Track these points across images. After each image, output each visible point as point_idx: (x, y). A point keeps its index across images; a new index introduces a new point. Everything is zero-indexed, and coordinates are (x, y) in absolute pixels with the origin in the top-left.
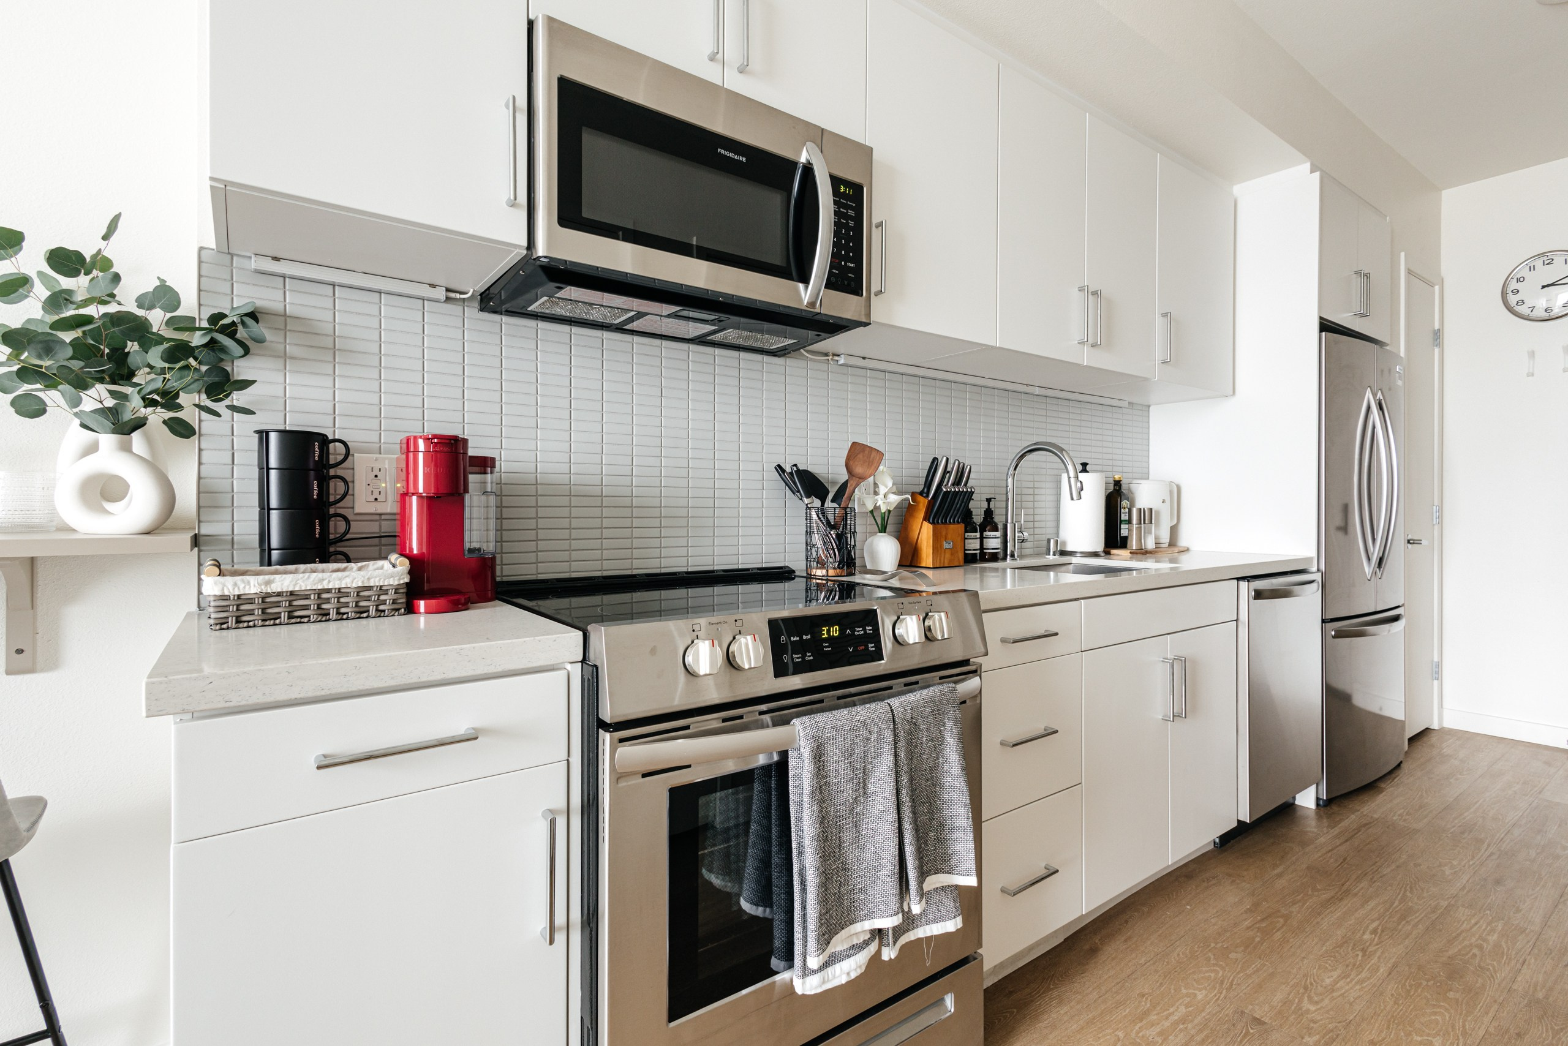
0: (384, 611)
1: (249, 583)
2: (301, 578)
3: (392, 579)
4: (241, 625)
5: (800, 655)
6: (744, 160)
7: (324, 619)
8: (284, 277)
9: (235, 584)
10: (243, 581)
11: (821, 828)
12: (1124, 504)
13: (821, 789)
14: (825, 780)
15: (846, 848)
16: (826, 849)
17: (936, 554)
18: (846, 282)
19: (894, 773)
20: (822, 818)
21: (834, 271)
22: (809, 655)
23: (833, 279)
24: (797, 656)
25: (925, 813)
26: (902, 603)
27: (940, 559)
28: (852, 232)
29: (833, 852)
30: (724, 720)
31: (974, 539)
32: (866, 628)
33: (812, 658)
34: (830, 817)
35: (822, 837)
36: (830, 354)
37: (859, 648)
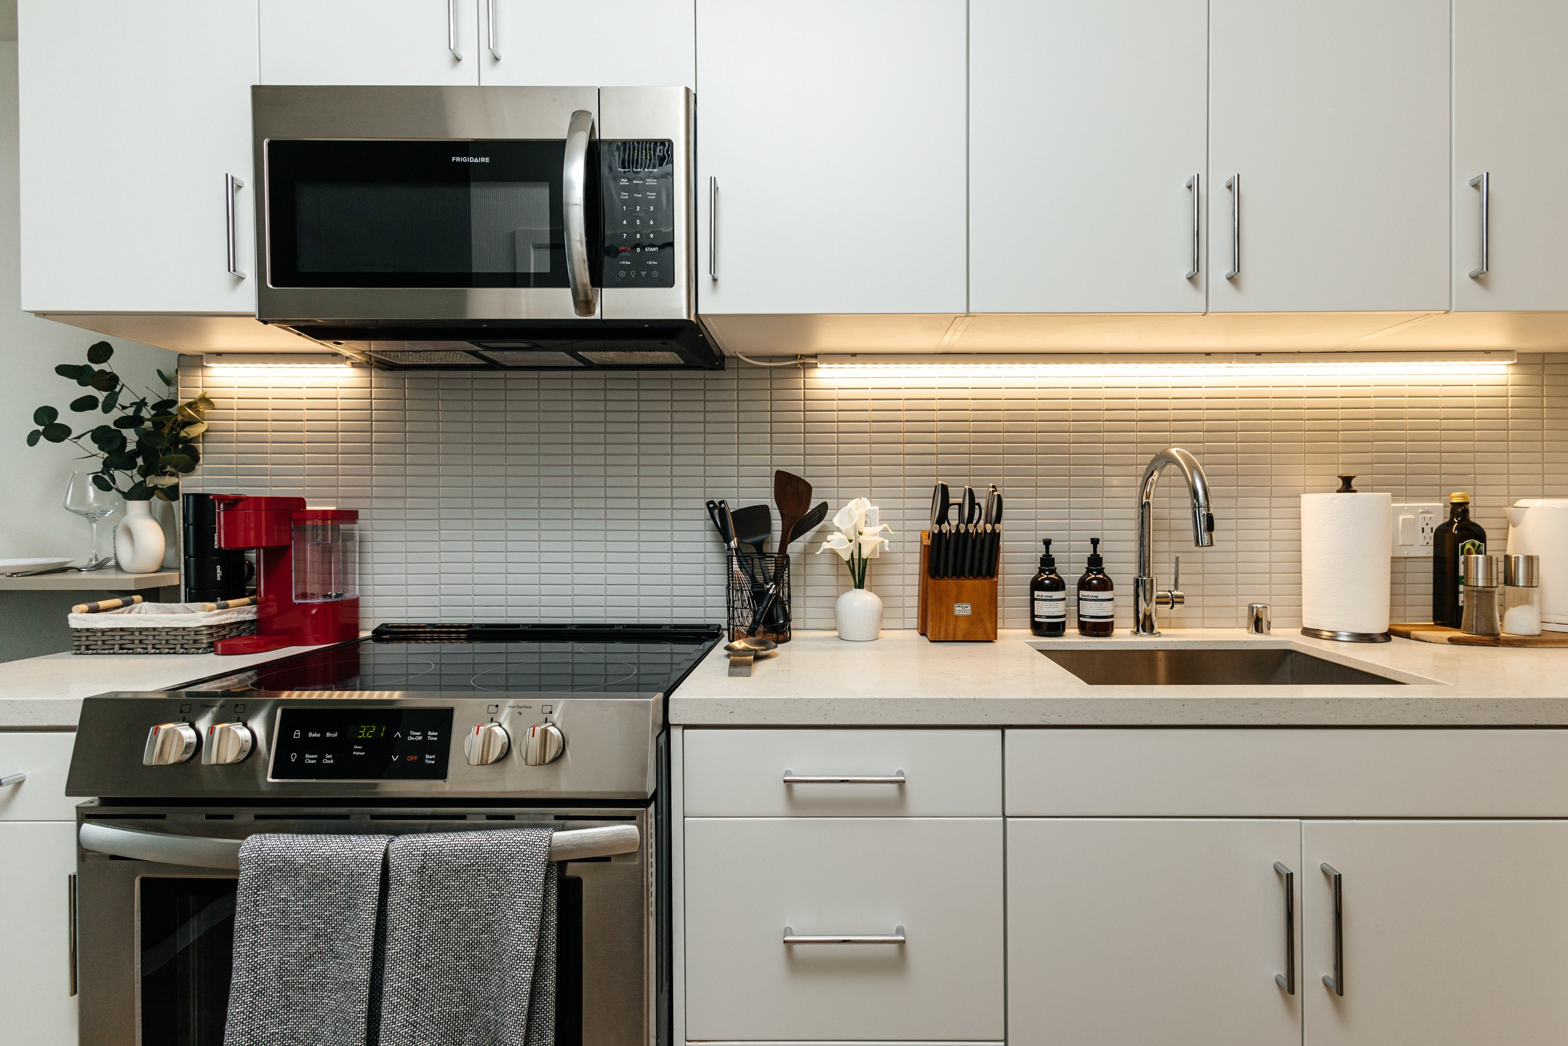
5: (316, 756)
6: (487, 160)
11: (250, 976)
12: (1468, 546)
13: (256, 929)
14: (265, 920)
15: (298, 1013)
16: (260, 1005)
17: (938, 622)
18: (644, 273)
19: (371, 937)
20: (256, 965)
21: (623, 263)
22: (329, 757)
23: (622, 274)
24: (310, 756)
25: (456, 1003)
26: (497, 706)
27: (946, 630)
28: (652, 207)
29: (275, 1013)
30: (208, 817)
31: (1051, 600)
32: (429, 733)
33: (332, 762)
34: (272, 967)
35: (252, 989)
36: (799, 357)
37: (409, 758)
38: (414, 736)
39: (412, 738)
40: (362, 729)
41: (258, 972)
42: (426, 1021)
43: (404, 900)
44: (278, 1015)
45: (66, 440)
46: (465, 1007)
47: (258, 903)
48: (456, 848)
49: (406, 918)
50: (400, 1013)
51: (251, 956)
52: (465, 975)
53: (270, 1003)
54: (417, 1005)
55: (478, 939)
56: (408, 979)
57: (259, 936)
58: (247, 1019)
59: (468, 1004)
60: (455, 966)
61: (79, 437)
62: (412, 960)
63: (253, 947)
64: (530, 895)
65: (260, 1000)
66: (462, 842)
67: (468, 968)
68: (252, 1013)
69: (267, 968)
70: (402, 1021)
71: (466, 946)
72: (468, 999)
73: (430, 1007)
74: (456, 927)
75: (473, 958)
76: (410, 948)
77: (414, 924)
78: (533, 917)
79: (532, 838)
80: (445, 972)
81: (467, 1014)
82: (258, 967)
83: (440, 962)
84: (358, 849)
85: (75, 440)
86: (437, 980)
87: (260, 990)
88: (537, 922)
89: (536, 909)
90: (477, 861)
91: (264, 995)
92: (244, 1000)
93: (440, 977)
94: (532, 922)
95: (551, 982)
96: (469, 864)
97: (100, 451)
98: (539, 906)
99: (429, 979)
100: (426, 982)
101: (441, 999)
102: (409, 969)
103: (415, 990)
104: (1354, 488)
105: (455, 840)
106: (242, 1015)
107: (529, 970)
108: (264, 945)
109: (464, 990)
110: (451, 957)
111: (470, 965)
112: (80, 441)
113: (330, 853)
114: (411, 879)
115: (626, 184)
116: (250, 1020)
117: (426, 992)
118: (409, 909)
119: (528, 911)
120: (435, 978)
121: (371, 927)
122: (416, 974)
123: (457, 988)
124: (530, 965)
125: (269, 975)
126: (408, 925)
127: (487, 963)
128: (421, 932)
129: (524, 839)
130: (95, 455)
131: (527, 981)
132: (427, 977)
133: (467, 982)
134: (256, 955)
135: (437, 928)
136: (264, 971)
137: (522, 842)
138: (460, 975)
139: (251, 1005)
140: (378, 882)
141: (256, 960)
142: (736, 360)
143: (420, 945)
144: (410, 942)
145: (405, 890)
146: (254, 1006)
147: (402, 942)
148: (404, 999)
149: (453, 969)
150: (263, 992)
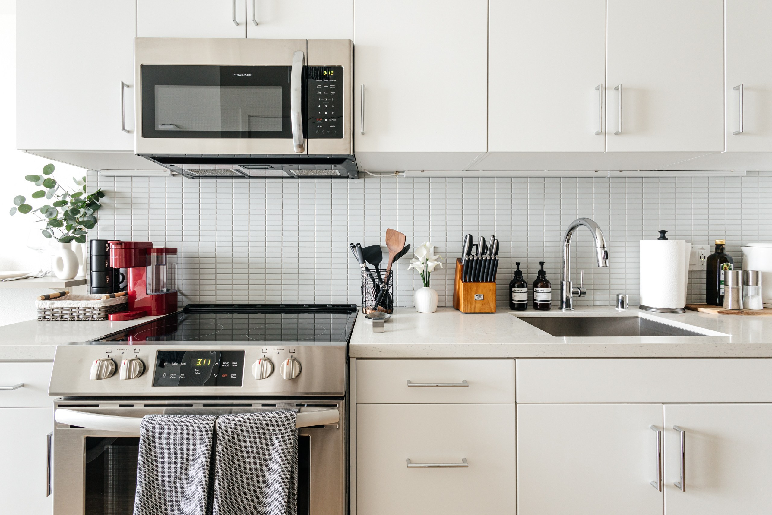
0: (95, 318)
1: (46, 303)
2: (64, 302)
3: (96, 305)
4: (45, 320)
5: (176, 375)
6: (251, 75)
7: (73, 320)
8: (115, 177)
9: (42, 304)
10: (44, 302)
11: (146, 488)
12: (725, 266)
13: (149, 463)
14: (154, 459)
15: (170, 506)
16: (151, 502)
17: (467, 304)
18: (328, 132)
19: (208, 467)
20: (149, 482)
21: (319, 126)
22: (182, 375)
23: (318, 132)
24: (173, 375)
25: (249, 500)
26: (267, 349)
27: (471, 307)
28: (333, 99)
29: (159, 506)
30: (121, 406)
31: (521, 292)
32: (233, 363)
33: (184, 377)
34: (157, 483)
35: (147, 494)
36: (395, 172)
37: (223, 376)
38: (225, 364)
39: (224, 366)
40: (199, 361)
41: (150, 485)
42: (235, 510)
43: (224, 448)
44: (160, 507)
45: (30, 212)
46: (254, 502)
47: (150, 450)
48: (250, 422)
49: (225, 457)
50: (223, 506)
51: (146, 477)
52: (254, 486)
53: (156, 501)
54: (231, 502)
55: (261, 468)
56: (226, 489)
57: (151, 467)
58: (145, 509)
59: (256, 501)
60: (249, 482)
61: (35, 211)
62: (228, 479)
63: (148, 473)
64: (287, 445)
65: (151, 500)
66: (253, 419)
67: (255, 482)
68: (147, 507)
69: (154, 483)
70: (224, 510)
71: (255, 471)
72: (256, 498)
73: (237, 502)
74: (250, 462)
75: (258, 477)
76: (227, 472)
77: (229, 460)
78: (289, 456)
79: (287, 416)
80: (244, 484)
81: (255, 506)
82: (150, 483)
83: (242, 480)
84: (201, 423)
85: (34, 213)
86: (240, 489)
87: (151, 494)
88: (291, 459)
89: (290, 452)
90: (261, 428)
91: (153, 497)
92: (143, 500)
93: (242, 487)
94: (288, 459)
95: (295, 489)
96: (257, 429)
97: (46, 218)
98: (292, 451)
99: (237, 488)
100: (235, 490)
101: (242, 498)
102: (227, 483)
103: (230, 494)
104: (666, 237)
105: (249, 418)
106: (142, 507)
107: (287, 483)
108: (153, 472)
109: (254, 494)
110: (247, 477)
111: (257, 481)
112: (36, 213)
113: (187, 425)
114: (228, 437)
115: (320, 87)
116: (146, 510)
117: (235, 495)
118: (227, 453)
119: (286, 453)
120: (239, 488)
121: (208, 462)
122: (230, 486)
123: (250, 493)
124: (288, 481)
125: (155, 487)
126: (226, 461)
127: (265, 480)
128: (232, 465)
129: (284, 417)
130: (44, 220)
131: (287, 489)
132: (235, 487)
133: (255, 490)
134: (149, 476)
135: (240, 462)
136: (153, 485)
137: (282, 418)
138: (252, 486)
139: (146, 502)
140: (212, 439)
141: (149, 479)
142: (364, 173)
143: (232, 471)
144: (227, 470)
145: (225, 443)
146: (148, 503)
147: (223, 470)
148: (225, 499)
149: (248, 483)
150: (153, 495)
